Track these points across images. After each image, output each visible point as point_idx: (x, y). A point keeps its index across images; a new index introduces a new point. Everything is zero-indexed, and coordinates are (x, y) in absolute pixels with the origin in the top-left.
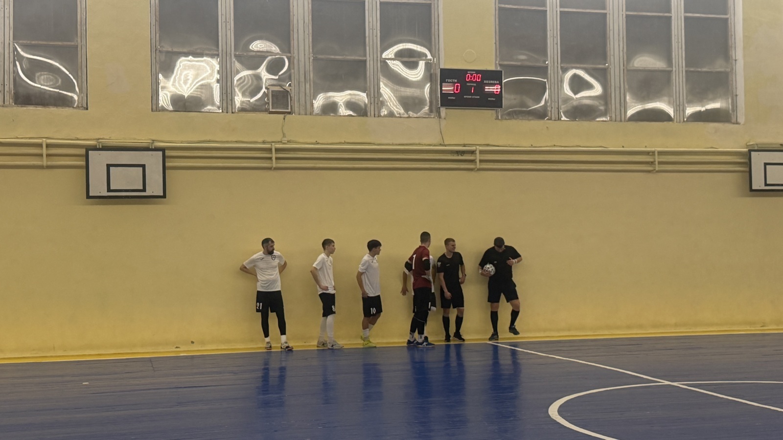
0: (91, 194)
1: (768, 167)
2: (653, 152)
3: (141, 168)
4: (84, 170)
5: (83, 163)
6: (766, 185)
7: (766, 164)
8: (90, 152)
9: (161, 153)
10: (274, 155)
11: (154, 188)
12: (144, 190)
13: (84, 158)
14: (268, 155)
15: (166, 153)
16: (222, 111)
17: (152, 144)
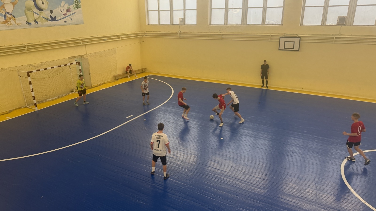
0: (280, 49)
3: (293, 43)
4: (279, 42)
8: (281, 38)
9: (299, 38)
10: (334, 39)
11: (296, 48)
12: (293, 48)
13: (279, 39)
14: (333, 39)
15: (301, 38)
16: (321, 24)
17: (298, 35)
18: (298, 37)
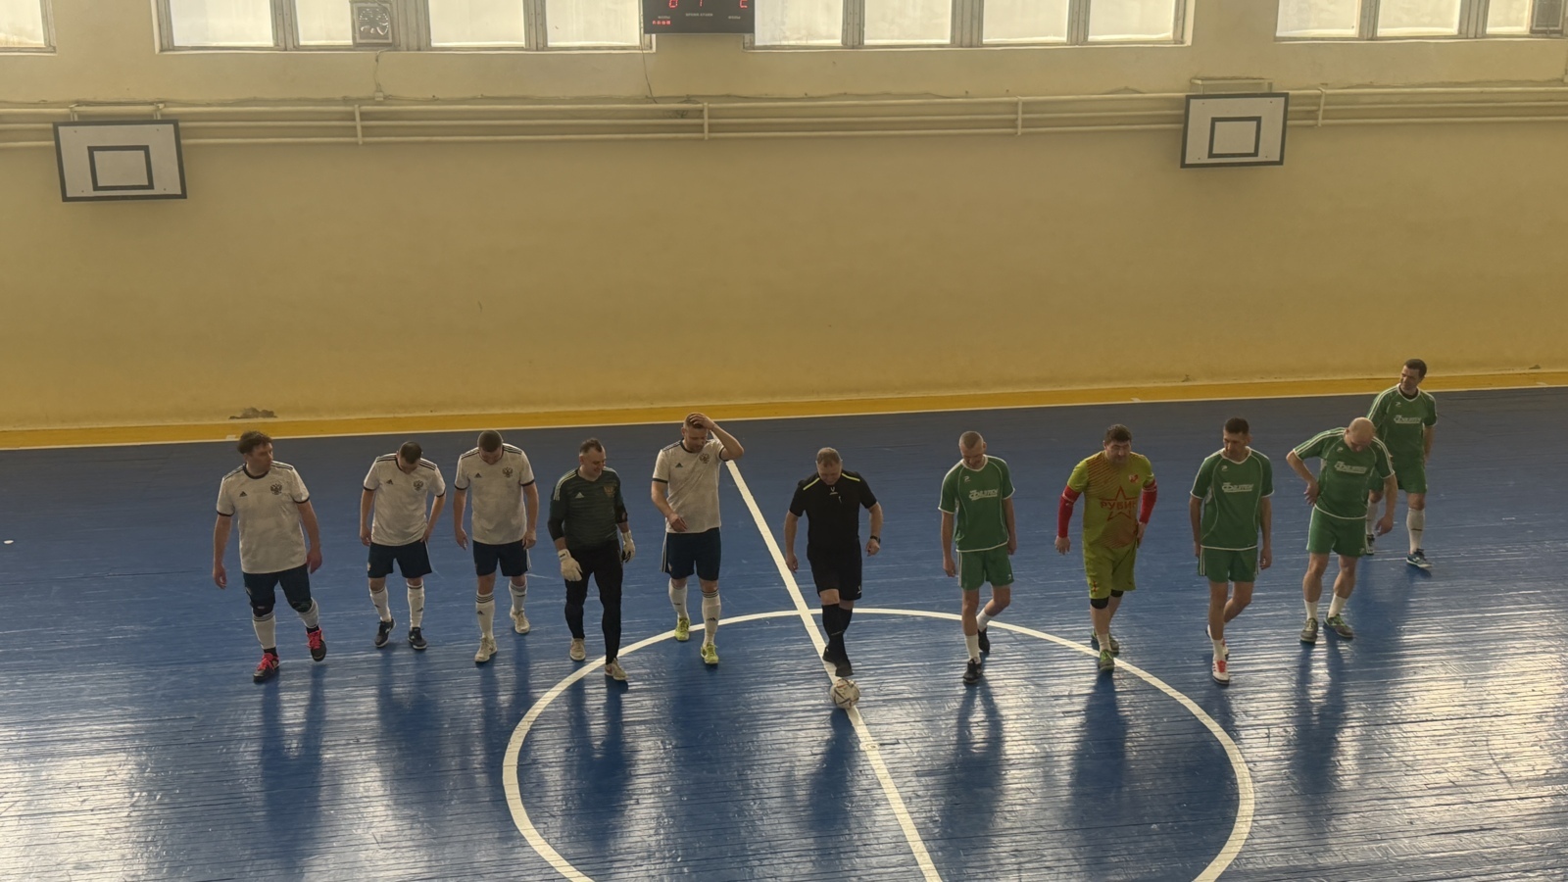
0: (69, 195)
1: (1217, 124)
2: (1016, 104)
3: (142, 153)
5: (53, 143)
6: (1211, 155)
7: (1214, 120)
8: (61, 129)
9: (171, 126)
10: (358, 123)
11: (167, 180)
12: (151, 186)
13: (52, 137)
14: (351, 124)
15: (181, 124)
16: (277, 45)
17: (158, 109)
18: (159, 118)
